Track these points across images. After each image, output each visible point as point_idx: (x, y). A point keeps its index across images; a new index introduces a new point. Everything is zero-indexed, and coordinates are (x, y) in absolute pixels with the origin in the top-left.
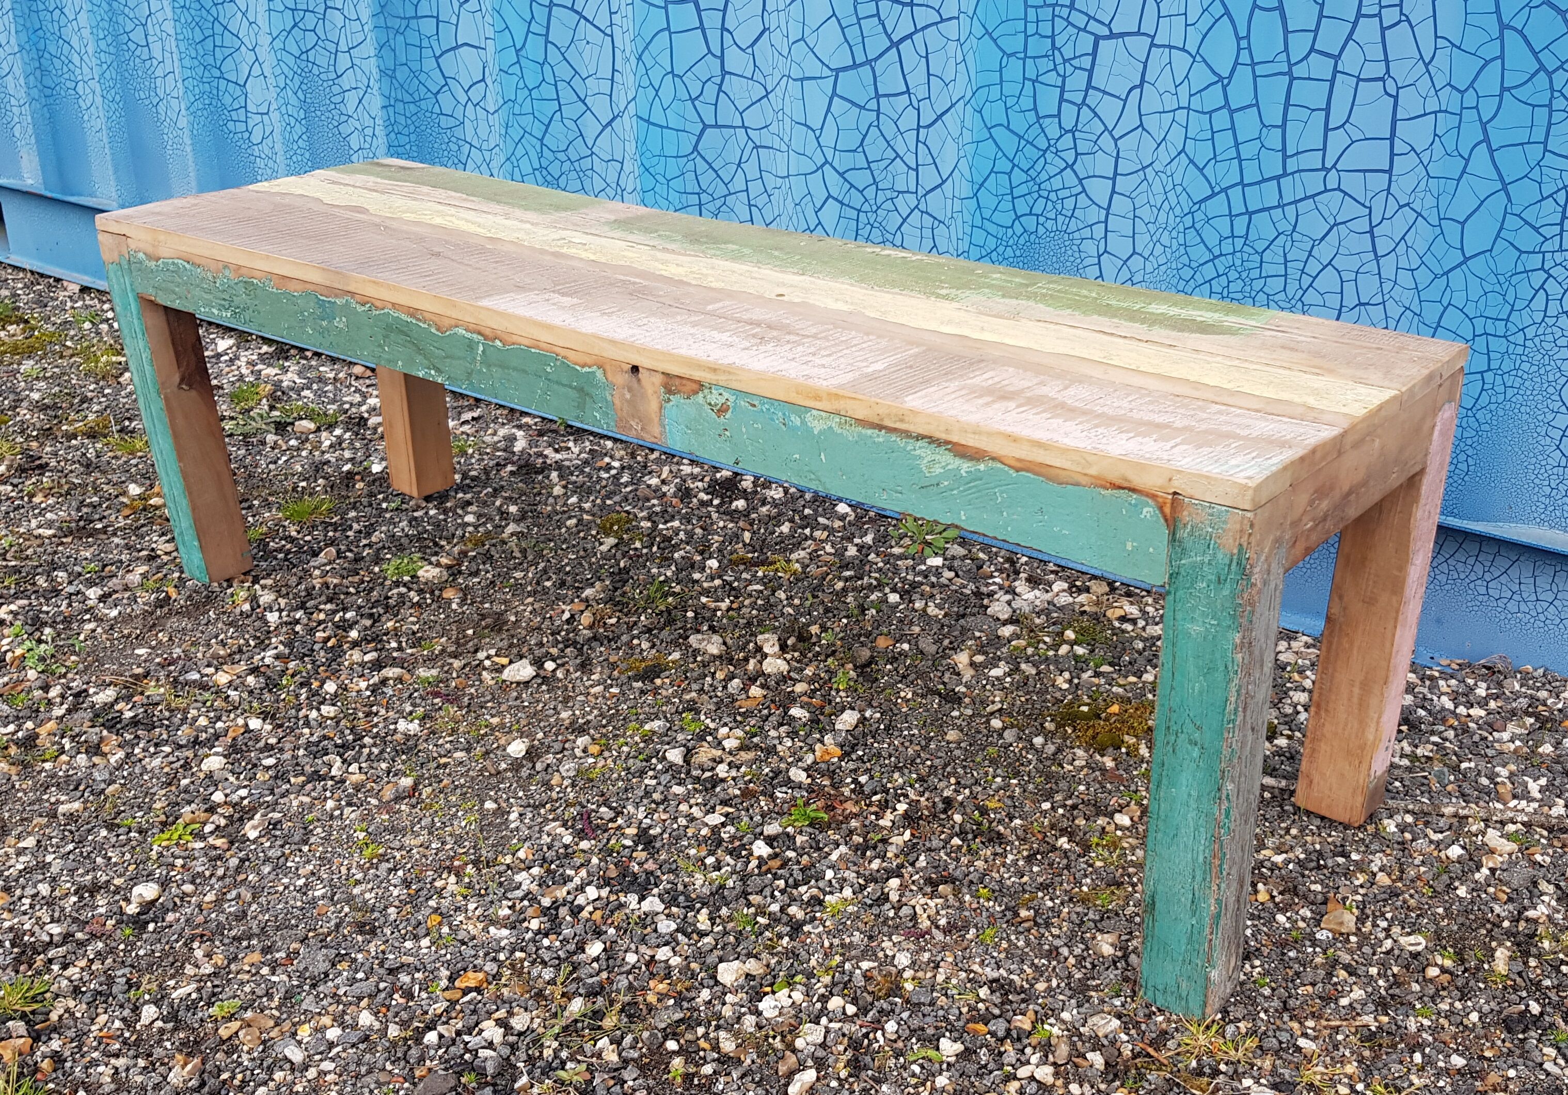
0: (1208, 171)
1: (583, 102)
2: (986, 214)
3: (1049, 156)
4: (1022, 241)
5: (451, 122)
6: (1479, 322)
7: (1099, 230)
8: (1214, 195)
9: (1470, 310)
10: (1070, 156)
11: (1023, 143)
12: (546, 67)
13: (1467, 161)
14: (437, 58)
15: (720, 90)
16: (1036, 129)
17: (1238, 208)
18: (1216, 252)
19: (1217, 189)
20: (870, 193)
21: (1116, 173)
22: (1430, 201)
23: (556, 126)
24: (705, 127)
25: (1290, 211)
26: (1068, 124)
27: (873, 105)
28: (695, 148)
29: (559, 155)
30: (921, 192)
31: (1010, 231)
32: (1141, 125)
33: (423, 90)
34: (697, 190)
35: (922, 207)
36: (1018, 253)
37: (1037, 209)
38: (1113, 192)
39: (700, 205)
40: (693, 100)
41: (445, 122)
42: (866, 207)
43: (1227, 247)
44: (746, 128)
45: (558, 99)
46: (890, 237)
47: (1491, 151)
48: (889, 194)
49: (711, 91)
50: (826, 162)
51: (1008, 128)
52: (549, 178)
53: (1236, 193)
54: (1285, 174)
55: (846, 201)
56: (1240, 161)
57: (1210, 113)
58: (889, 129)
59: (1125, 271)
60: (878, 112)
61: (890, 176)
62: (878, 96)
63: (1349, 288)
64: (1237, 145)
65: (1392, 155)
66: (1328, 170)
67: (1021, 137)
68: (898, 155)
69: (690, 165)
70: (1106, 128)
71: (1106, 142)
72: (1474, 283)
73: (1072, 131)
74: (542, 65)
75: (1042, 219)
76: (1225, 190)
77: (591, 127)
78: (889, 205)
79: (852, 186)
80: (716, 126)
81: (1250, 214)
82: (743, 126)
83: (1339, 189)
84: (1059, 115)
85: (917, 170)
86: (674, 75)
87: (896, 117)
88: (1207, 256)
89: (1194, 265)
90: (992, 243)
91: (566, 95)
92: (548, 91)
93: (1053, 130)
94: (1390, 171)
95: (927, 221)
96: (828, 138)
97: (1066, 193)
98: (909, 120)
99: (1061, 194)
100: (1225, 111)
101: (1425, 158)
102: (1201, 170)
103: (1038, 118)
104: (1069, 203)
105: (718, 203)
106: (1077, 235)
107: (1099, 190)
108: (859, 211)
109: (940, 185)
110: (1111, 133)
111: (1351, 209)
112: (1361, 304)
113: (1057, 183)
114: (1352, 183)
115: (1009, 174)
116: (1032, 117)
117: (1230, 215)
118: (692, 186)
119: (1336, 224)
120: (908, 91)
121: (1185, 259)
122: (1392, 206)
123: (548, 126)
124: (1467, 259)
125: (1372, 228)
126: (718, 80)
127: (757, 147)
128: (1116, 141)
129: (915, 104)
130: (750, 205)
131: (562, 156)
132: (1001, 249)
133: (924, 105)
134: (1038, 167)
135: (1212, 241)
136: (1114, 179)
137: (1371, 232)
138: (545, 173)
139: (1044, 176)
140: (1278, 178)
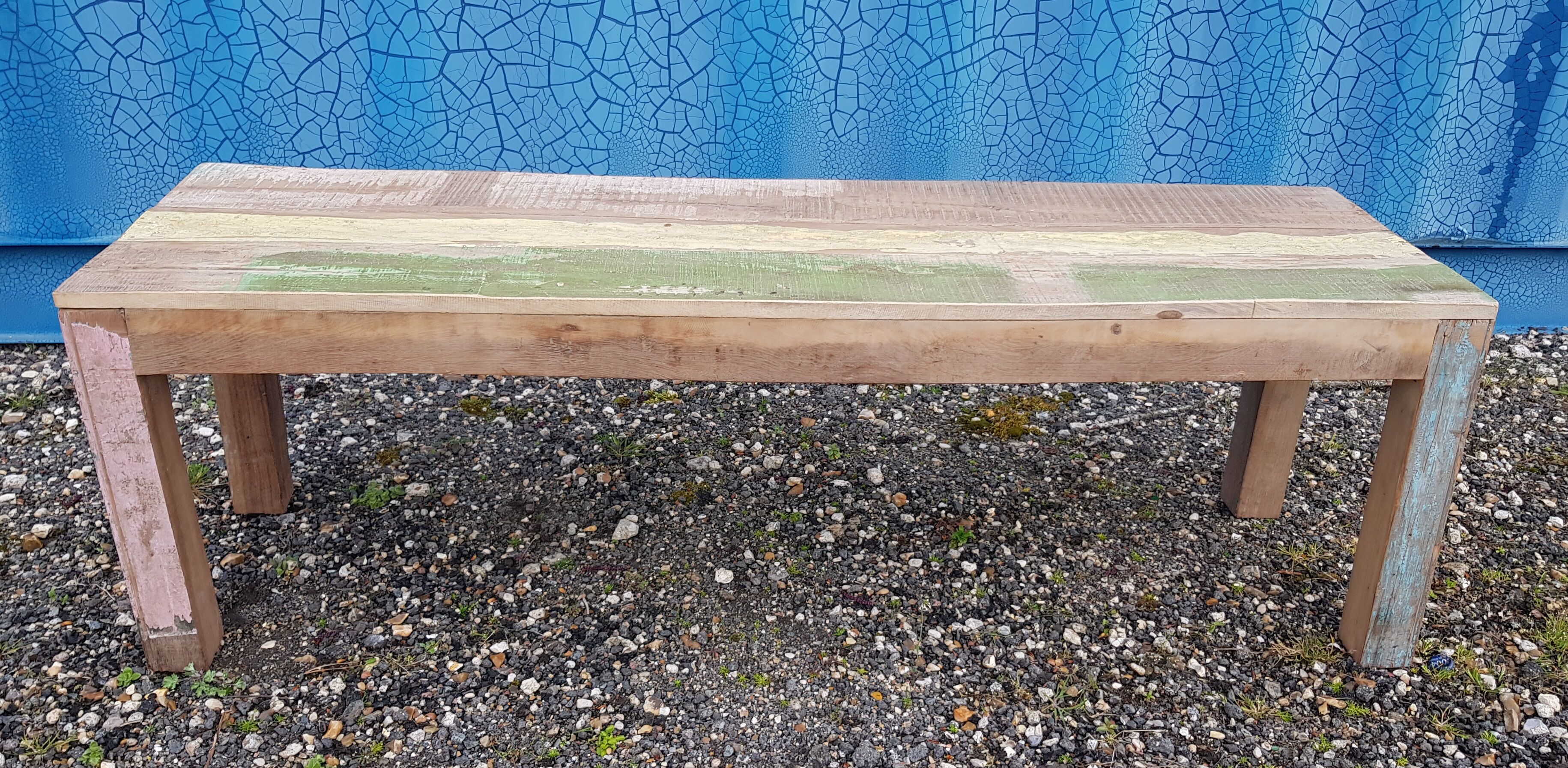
0: (927, 46)
1: (284, 42)
2: (750, 95)
3: (798, 46)
4: (781, 111)
5: (93, 77)
6: (1106, 120)
7: (831, 96)
8: (932, 61)
9: (1101, 113)
10: (810, 46)
11: (780, 39)
12: (245, 14)
13: (1098, 22)
14: (73, 16)
15: (461, 20)
16: (789, 29)
17: (949, 68)
18: (935, 99)
19: (934, 57)
20: (631, 91)
21: (842, 54)
22: (1071, 49)
23: (257, 69)
24: (449, 52)
25: (977, 65)
26: (809, 23)
27: (631, 21)
28: (441, 72)
29: (261, 94)
30: (673, 84)
31: (771, 106)
32: (861, 18)
33: (58, 49)
34: (444, 107)
35: (675, 95)
36: (778, 120)
37: (791, 88)
38: (841, 67)
39: (447, 120)
40: (436, 31)
41: (85, 78)
42: (629, 103)
43: (942, 95)
44: (489, 50)
45: (258, 43)
46: (647, 123)
47: (1112, 15)
48: (645, 90)
49: (453, 20)
50: (595, 70)
51: (767, 30)
52: (252, 117)
53: (947, 59)
54: (974, 43)
55: (613, 100)
56: (950, 37)
57: (928, 7)
58: (644, 38)
59: (852, 122)
60: (636, 26)
61: (645, 77)
62: (635, 14)
63: (1012, 110)
64: (947, 26)
65: (1038, 23)
66: (996, 37)
67: (778, 36)
68: (651, 59)
69: (437, 87)
70: (834, 23)
71: (834, 33)
72: (1103, 96)
73: (811, 28)
74: (240, 13)
75: (794, 93)
76: (940, 58)
77: (293, 65)
78: (645, 98)
79: (618, 87)
80: (459, 51)
81: (956, 71)
82: (486, 48)
83: (1003, 48)
84: (803, 17)
85: (669, 69)
86: (418, 11)
87: (648, 29)
88: (928, 103)
89: (918, 110)
90: (755, 115)
91: (266, 37)
92: (247, 36)
93: (800, 29)
94: (1036, 33)
95: (681, 106)
96: (595, 51)
97: (808, 72)
98: (662, 29)
99: (806, 73)
100: (938, 5)
101: (1066, 23)
102: (922, 46)
103: (791, 20)
104: (810, 80)
105: (463, 116)
106: (815, 102)
107: (830, 67)
108: (623, 106)
109: (691, 78)
110: (837, 26)
111: (1012, 60)
112: (1019, 120)
113: (802, 66)
114: (1012, 44)
115: (769, 64)
116: (786, 20)
117: (944, 74)
118: (439, 105)
119: (1002, 71)
120: (659, 8)
121: (912, 108)
122: (1040, 55)
123: (249, 69)
124: (1098, 82)
125: (1025, 71)
126: (459, 12)
127: (502, 65)
128: (841, 31)
129: (666, 17)
130: (495, 114)
131: (264, 95)
132: (763, 120)
133: (675, 19)
134: (791, 56)
135: (931, 91)
136: (841, 59)
137: (1025, 73)
138: (247, 112)
139: (795, 62)
140: (971, 45)
